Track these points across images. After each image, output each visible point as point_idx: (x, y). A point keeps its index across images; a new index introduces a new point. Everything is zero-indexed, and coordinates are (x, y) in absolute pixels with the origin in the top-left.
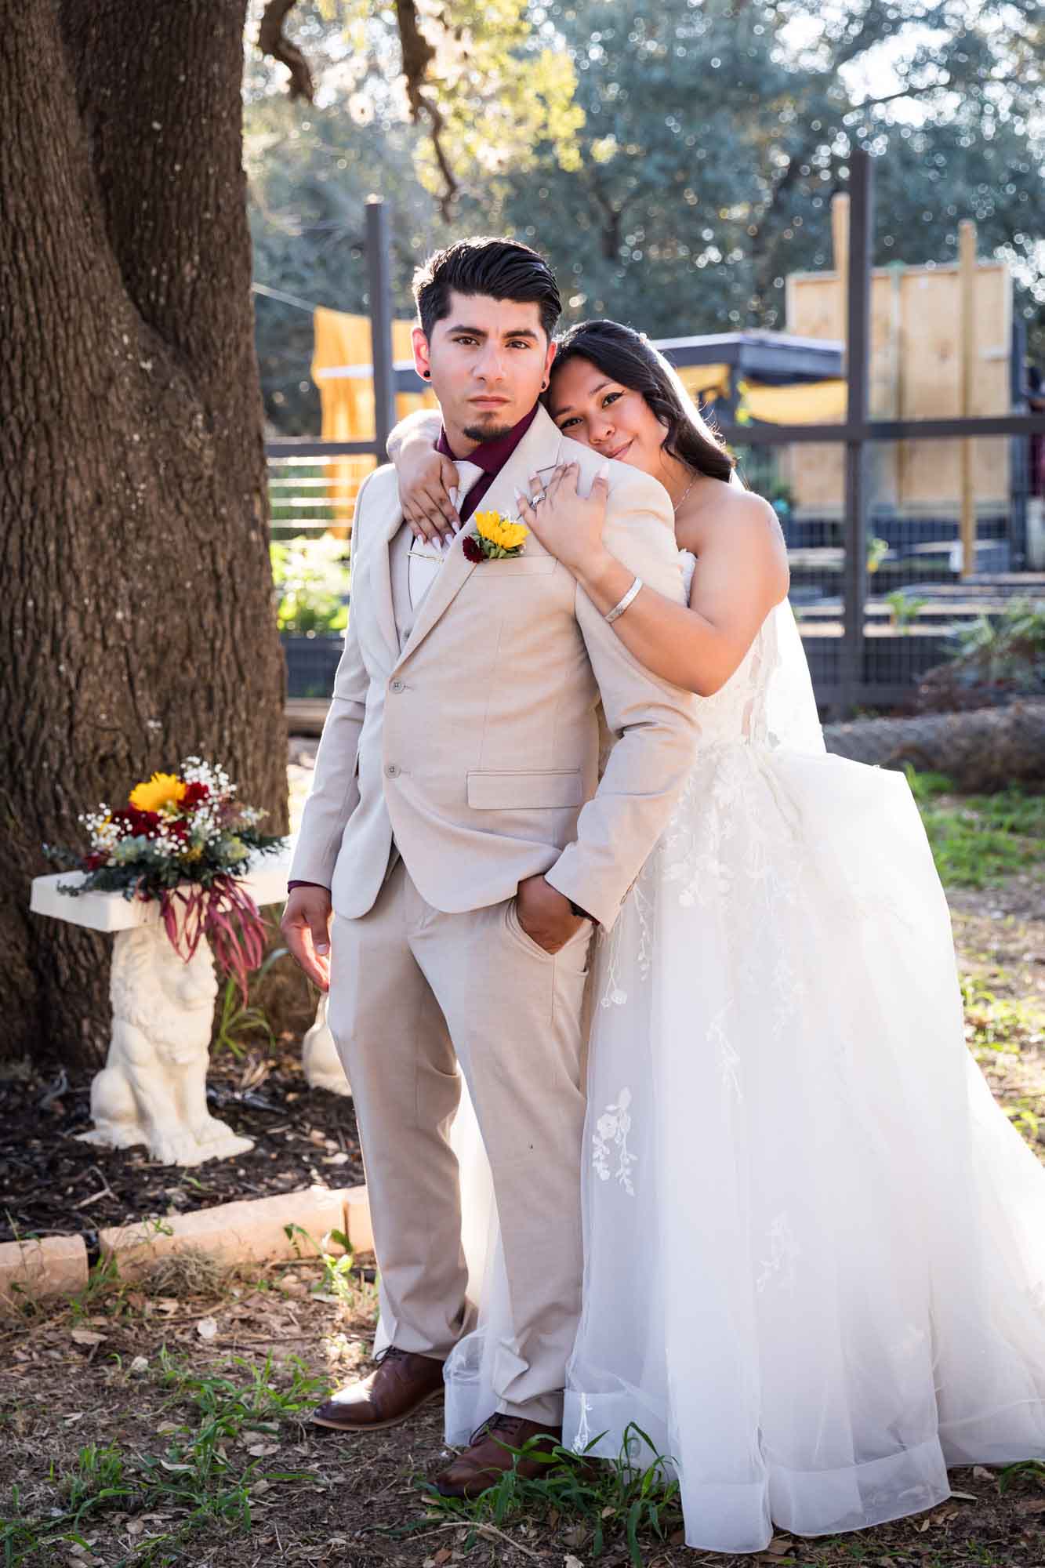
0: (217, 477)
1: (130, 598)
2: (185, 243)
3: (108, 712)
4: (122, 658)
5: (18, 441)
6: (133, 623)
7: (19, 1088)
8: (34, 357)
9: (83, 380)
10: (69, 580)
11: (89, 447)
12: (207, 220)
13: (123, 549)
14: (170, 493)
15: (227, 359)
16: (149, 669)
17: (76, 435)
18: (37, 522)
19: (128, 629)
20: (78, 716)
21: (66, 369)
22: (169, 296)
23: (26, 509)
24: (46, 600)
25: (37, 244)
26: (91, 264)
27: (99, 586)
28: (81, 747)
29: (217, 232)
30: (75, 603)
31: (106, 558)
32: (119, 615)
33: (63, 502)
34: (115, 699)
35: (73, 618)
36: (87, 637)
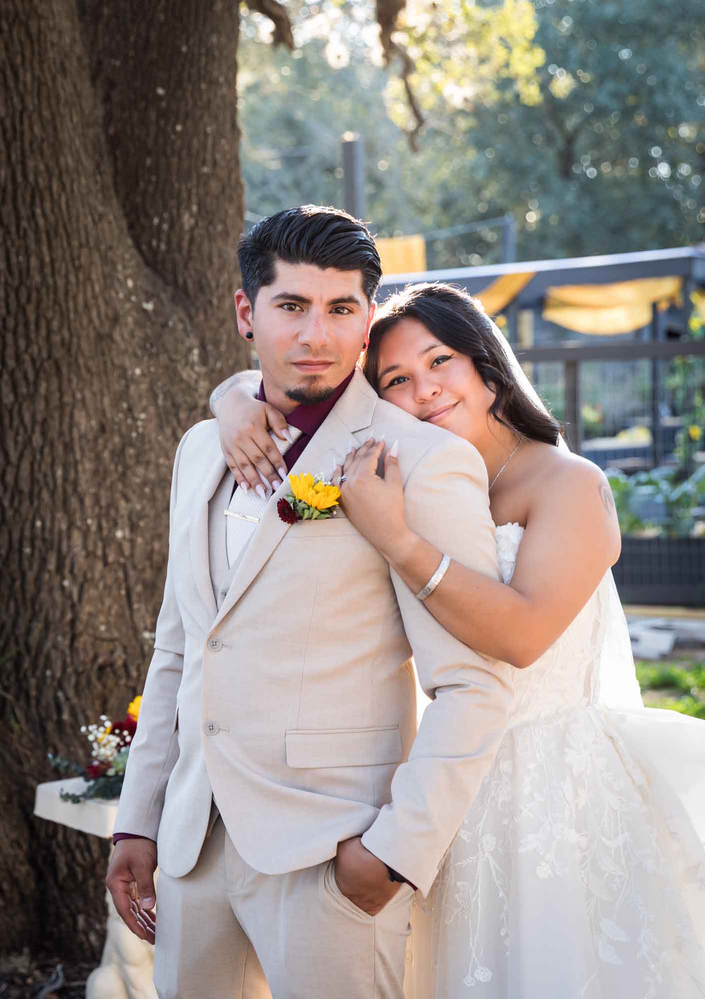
1: (130, 519)
2: (184, 195)
3: (107, 623)
4: (121, 574)
5: (31, 376)
6: (132, 542)
7: (18, 981)
8: (47, 301)
9: (91, 321)
10: (74, 502)
11: (96, 381)
12: (205, 174)
13: (124, 474)
14: (168, 422)
15: (221, 298)
16: (145, 585)
17: (84, 372)
18: (47, 450)
19: (126, 547)
20: (80, 627)
21: (76, 312)
22: (169, 242)
23: (37, 439)
24: (53, 520)
25: (52, 201)
26: (101, 217)
27: (101, 508)
28: (82, 656)
29: (214, 185)
30: (79, 523)
31: (108, 482)
32: (119, 534)
33: (71, 432)
34: (113, 612)
35: (77, 537)
36: (90, 555)
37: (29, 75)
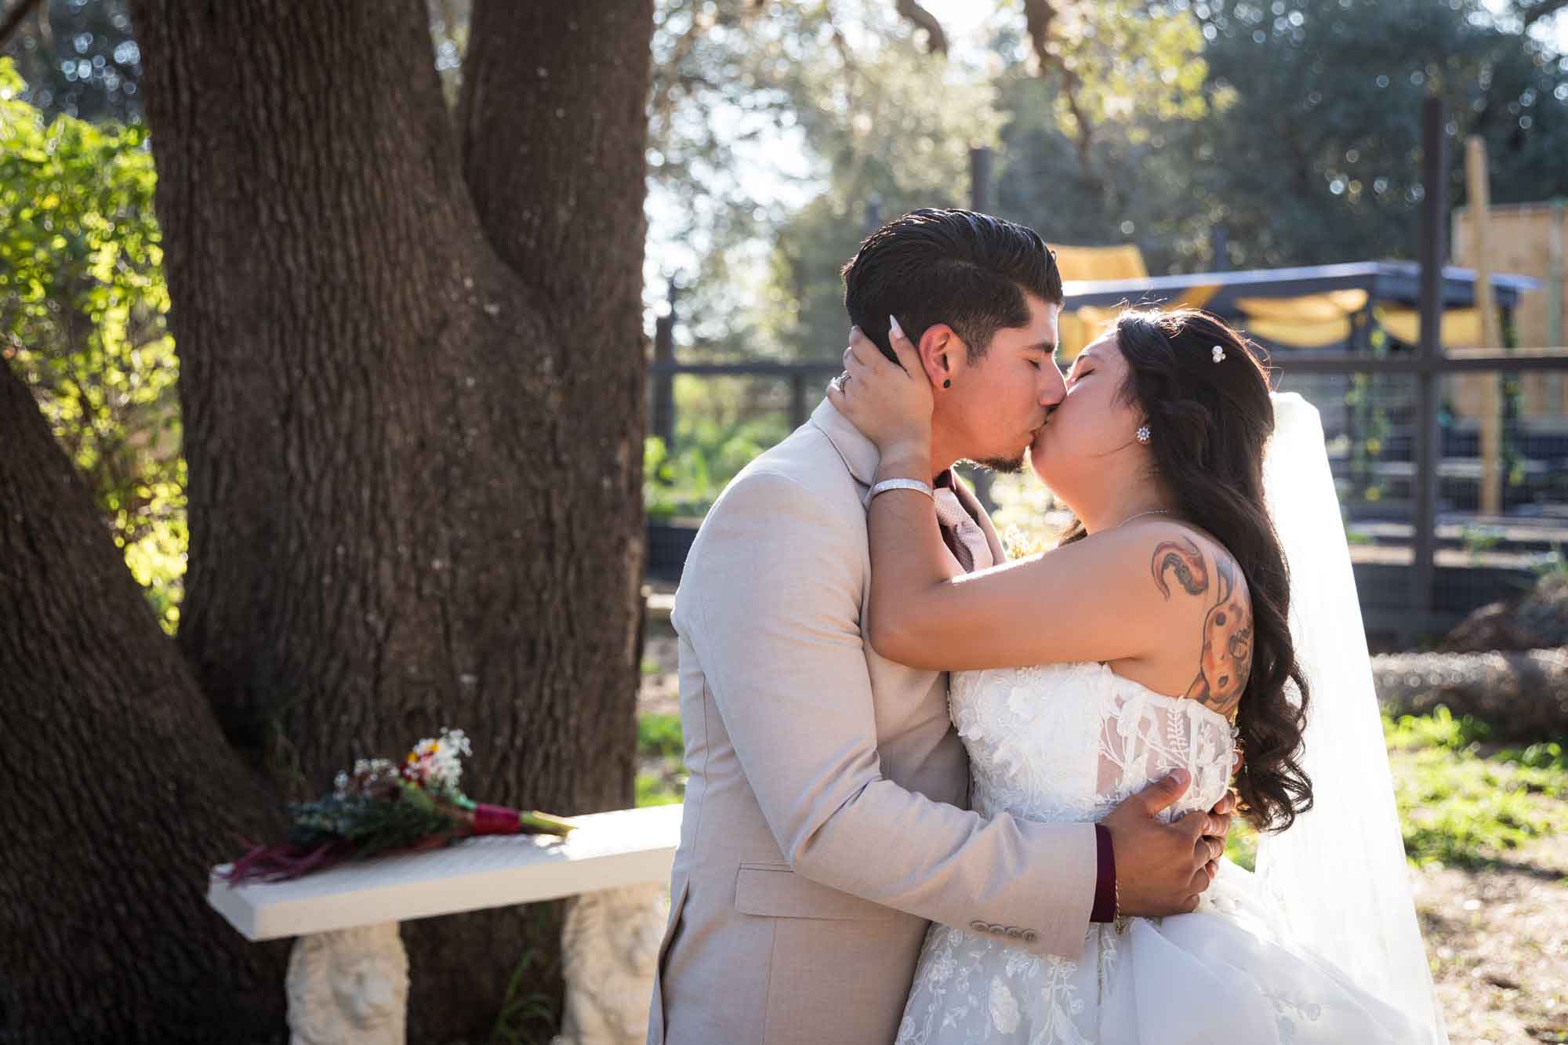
0: (562, 422)
1: (451, 546)
2: (561, 187)
3: (419, 664)
4: (438, 609)
5: (334, 383)
6: (453, 573)
8: (354, 301)
9: (410, 324)
10: (382, 527)
11: (414, 392)
12: (588, 165)
13: (447, 497)
14: (504, 439)
15: (598, 302)
16: (467, 620)
17: (399, 379)
18: (351, 469)
19: (446, 580)
20: (384, 667)
21: (391, 313)
22: (539, 239)
23: (340, 455)
24: (358, 545)
25: (364, 190)
26: (429, 208)
27: (416, 533)
28: (387, 699)
29: (599, 177)
30: (388, 551)
31: (427, 505)
32: (437, 564)
33: (380, 448)
34: (427, 651)
35: (386, 567)
36: (401, 587)
37: (337, 49)
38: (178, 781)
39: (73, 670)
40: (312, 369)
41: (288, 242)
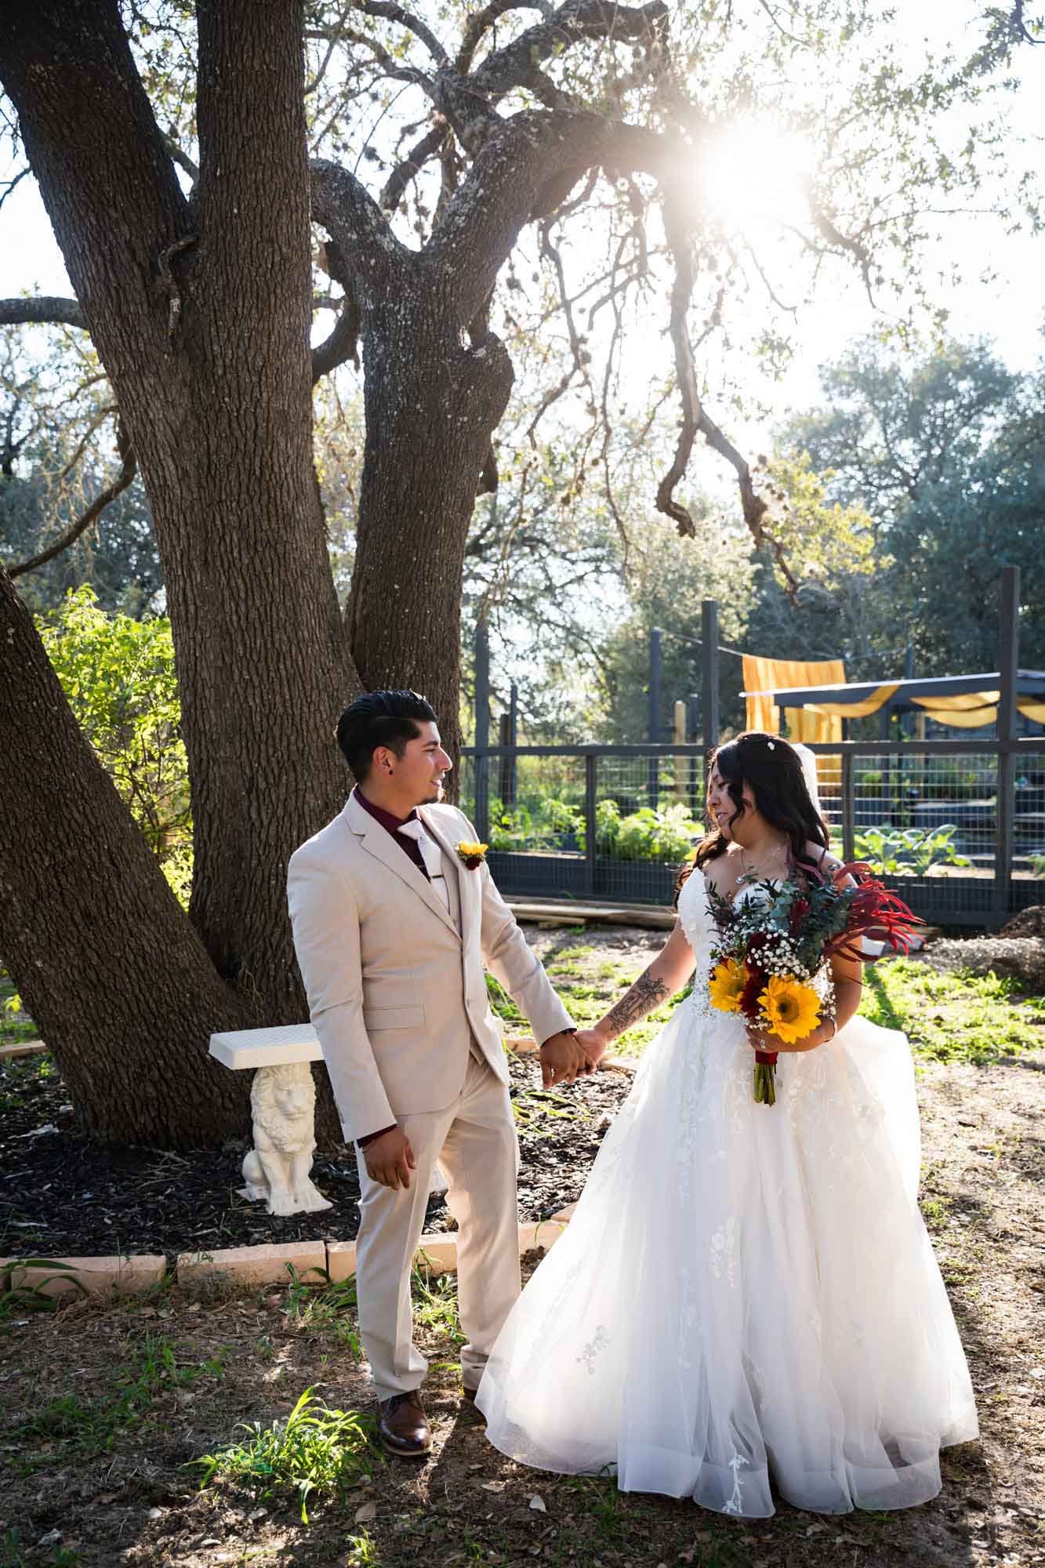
2: (407, 654)
5: (276, 771)
8: (287, 724)
25: (292, 659)
37: (276, 582)
38: (192, 994)
39: (135, 930)
40: (264, 763)
41: (250, 691)
